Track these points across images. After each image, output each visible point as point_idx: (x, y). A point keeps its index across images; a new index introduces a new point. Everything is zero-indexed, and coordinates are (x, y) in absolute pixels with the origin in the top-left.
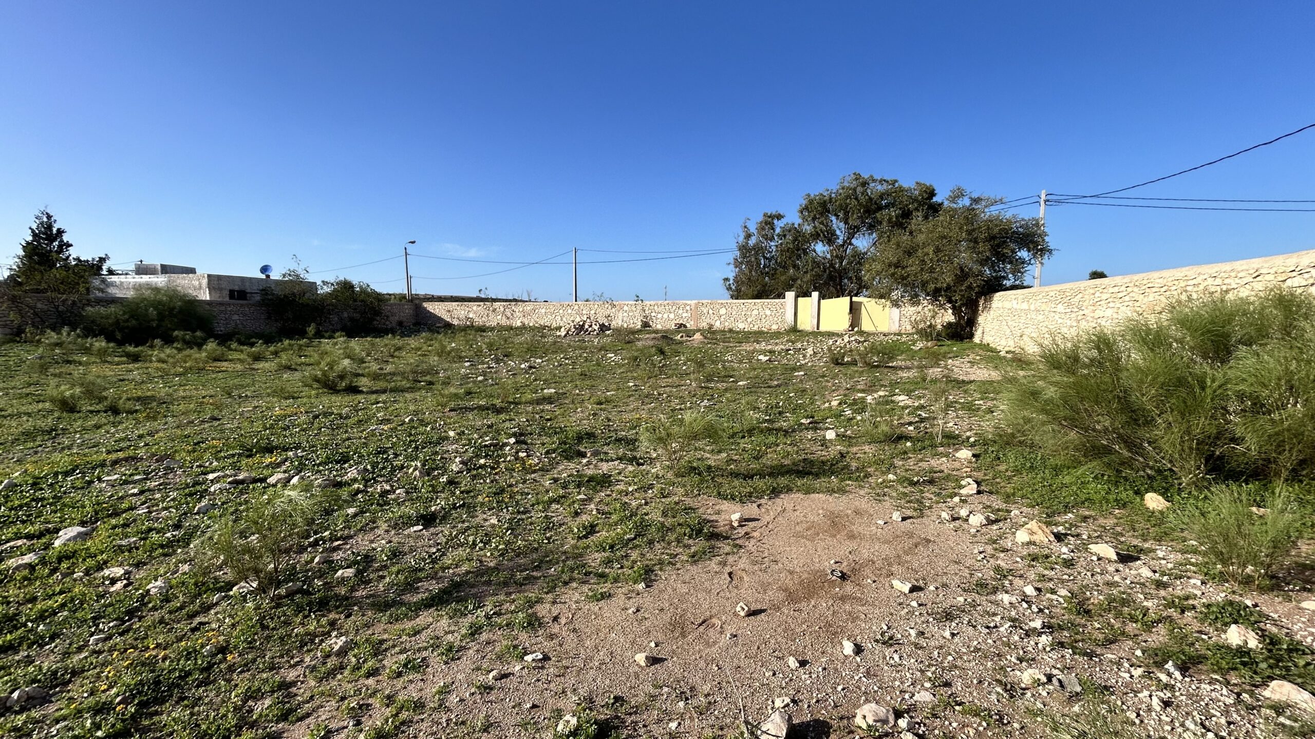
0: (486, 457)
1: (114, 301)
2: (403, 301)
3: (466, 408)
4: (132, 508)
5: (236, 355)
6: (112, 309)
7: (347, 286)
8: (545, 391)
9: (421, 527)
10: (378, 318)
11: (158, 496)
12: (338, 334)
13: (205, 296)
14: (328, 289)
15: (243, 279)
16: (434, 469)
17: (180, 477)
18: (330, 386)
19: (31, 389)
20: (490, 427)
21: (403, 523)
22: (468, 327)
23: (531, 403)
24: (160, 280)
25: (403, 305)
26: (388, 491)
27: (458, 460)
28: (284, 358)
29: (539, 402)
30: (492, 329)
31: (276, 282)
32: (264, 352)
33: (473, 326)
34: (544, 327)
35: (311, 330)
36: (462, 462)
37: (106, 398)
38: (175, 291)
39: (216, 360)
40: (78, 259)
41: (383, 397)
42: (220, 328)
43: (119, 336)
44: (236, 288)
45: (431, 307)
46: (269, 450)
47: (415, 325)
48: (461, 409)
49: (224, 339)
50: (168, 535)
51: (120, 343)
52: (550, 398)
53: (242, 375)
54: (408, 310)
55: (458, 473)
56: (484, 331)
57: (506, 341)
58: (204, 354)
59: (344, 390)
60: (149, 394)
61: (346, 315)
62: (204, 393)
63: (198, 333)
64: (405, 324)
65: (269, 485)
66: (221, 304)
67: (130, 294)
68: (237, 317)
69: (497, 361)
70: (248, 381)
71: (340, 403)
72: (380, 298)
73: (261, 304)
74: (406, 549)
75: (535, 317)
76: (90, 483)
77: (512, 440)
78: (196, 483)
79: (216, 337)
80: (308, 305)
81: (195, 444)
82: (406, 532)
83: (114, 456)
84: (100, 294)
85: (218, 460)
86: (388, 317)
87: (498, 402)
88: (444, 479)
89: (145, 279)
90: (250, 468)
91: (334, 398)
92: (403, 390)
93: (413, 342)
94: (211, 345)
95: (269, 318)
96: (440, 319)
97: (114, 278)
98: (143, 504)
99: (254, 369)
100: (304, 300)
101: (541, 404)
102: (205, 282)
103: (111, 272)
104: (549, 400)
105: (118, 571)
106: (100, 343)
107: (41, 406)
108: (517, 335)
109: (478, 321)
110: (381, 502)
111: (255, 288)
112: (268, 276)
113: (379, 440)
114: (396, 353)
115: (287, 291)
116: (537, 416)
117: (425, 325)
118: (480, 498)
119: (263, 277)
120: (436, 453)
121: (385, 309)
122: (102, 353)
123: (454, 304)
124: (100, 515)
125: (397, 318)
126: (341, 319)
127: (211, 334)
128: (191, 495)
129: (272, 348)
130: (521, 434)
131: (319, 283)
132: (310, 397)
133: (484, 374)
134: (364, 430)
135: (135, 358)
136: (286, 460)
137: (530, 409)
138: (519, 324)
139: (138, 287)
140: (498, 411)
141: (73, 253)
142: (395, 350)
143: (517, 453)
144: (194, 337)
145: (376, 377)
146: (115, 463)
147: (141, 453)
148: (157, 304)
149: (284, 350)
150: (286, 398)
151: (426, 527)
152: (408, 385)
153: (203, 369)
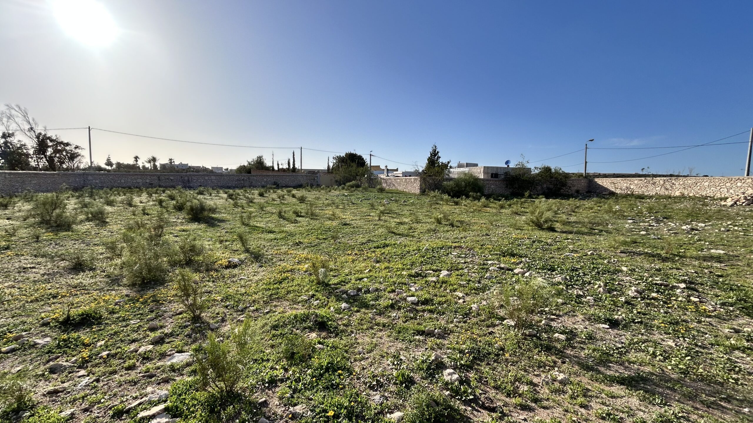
0: (658, 292)
1: (451, 179)
2: (581, 178)
3: (634, 252)
4: (462, 269)
5: (492, 205)
6: (451, 183)
7: (547, 170)
8: (712, 251)
9: (608, 327)
10: (564, 188)
11: (471, 266)
12: (541, 196)
13: (482, 176)
14: (537, 172)
15: (497, 168)
16: (613, 290)
17: (477, 260)
18: (539, 226)
19: (428, 213)
20: (659, 270)
21: (595, 319)
22: (629, 195)
23: (697, 258)
24: (466, 170)
25: (581, 180)
26: (581, 296)
27: (633, 288)
28: (515, 208)
29: (705, 259)
30: (651, 197)
31: (513, 169)
32: (505, 204)
33: (633, 195)
34: (706, 197)
35: (527, 194)
36: (637, 291)
37: (450, 220)
38: (471, 175)
39: (485, 207)
40: (442, 163)
41: (570, 236)
42: (486, 192)
43: (452, 194)
44: (494, 172)
45: (599, 181)
46: (513, 255)
47: (587, 192)
48: (631, 252)
49: (488, 197)
50: (476, 285)
51: (452, 197)
52: (720, 257)
53: (496, 215)
54: (583, 183)
55: (633, 298)
56: (643, 198)
57: (665, 206)
58: (481, 204)
59: (547, 229)
60: (463, 220)
61: (545, 186)
62: (482, 222)
63: (478, 194)
64: (581, 192)
65: (515, 274)
66: (487, 180)
67: (456, 176)
68: (492, 187)
69: (658, 221)
70: (499, 218)
71: (545, 236)
72: (567, 176)
73: (503, 180)
74: (598, 337)
75: (696, 189)
76: (448, 254)
77: (683, 285)
78: (484, 264)
79: (485, 196)
80: (526, 180)
81: (482, 245)
82: (596, 325)
83: (454, 245)
84: (447, 176)
85: (491, 255)
86: (570, 187)
87: (663, 253)
88: (623, 299)
89: (462, 169)
90: (505, 263)
91: (541, 232)
92: (583, 234)
93: (587, 203)
94: (483, 200)
95: (507, 187)
96: (606, 189)
97: (451, 170)
98: (466, 268)
99: (500, 212)
100: (524, 178)
101: (709, 261)
102: (482, 170)
103: (451, 167)
104: (718, 259)
105: (461, 295)
106: (446, 197)
107: (431, 220)
108: (675, 203)
109: (638, 191)
110: (577, 301)
111: (502, 172)
112: (508, 166)
113: (571, 262)
114: (576, 210)
115: (517, 173)
116: (706, 271)
117: (595, 192)
118: (656, 322)
119: (506, 166)
120: (614, 279)
121: (569, 182)
122: (447, 201)
123: (618, 179)
124: (453, 268)
125: (575, 188)
126: (542, 188)
127: (483, 195)
128: (483, 269)
129: (508, 203)
130: (691, 283)
131: (533, 168)
132: (528, 230)
133: (647, 230)
134: (562, 254)
135: (457, 203)
136: (521, 262)
137: (697, 263)
138: (677, 194)
139: (458, 173)
140: (665, 260)
141: (441, 160)
142: (576, 208)
143: (689, 296)
144: (477, 195)
145: (565, 223)
146: (455, 247)
147: (463, 245)
148: (465, 180)
149: (514, 204)
150: (517, 229)
151: (611, 327)
152: (586, 231)
153: (480, 211)
